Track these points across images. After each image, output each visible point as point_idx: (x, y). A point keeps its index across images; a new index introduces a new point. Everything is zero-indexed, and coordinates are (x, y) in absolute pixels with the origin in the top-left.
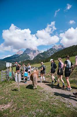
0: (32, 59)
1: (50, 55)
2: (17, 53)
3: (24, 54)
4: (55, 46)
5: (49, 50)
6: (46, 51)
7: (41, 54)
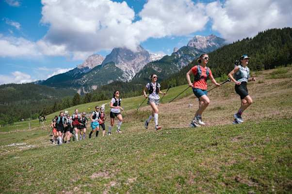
0: (130, 78)
1: (180, 67)
2: (87, 61)
3: (105, 63)
4: (196, 40)
5: (179, 51)
6: (170, 55)
7: (156, 62)
